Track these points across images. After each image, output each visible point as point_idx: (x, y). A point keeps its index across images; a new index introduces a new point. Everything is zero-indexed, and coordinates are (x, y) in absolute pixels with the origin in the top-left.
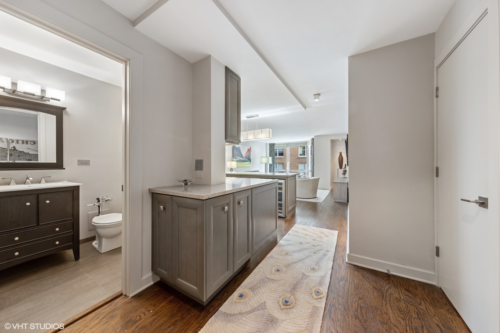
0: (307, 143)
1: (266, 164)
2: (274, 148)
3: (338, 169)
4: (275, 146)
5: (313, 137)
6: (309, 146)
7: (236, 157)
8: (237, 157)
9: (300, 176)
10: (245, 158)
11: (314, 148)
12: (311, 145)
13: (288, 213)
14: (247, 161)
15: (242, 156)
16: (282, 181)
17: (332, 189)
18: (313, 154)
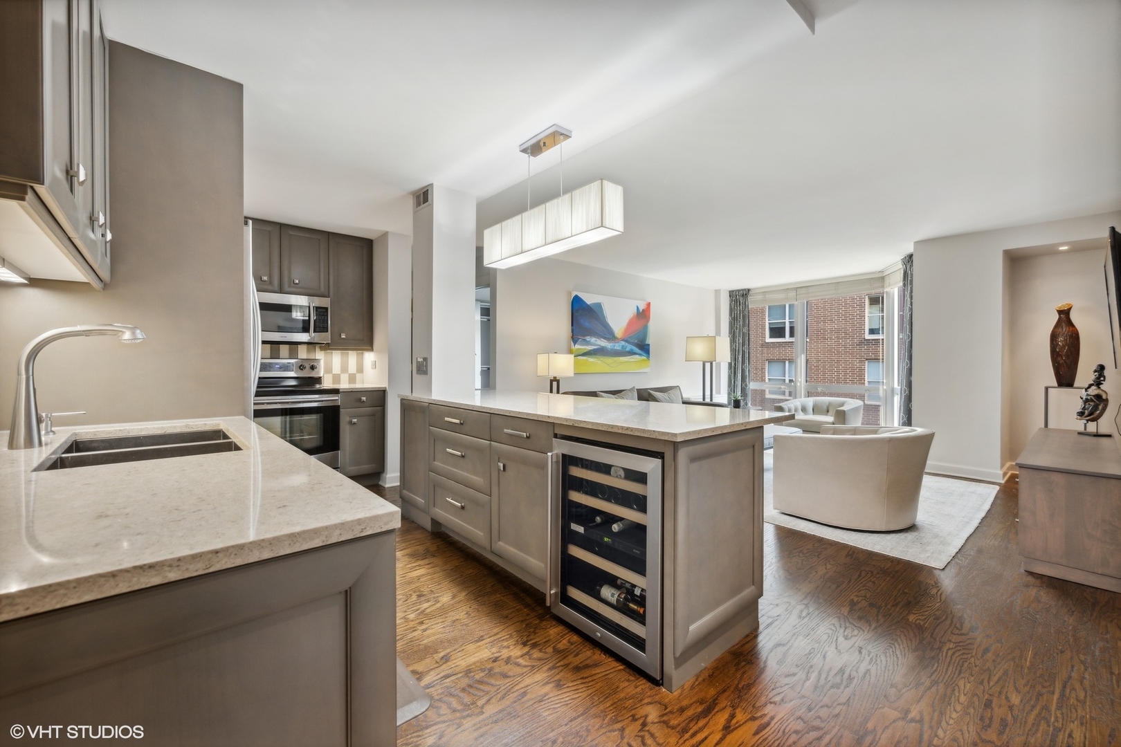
0: (883, 278)
1: (708, 365)
2: (746, 306)
3: (1047, 389)
4: (750, 298)
5: (910, 249)
6: (894, 291)
7: (585, 340)
8: (588, 338)
9: (844, 411)
10: (626, 341)
11: (911, 297)
12: (901, 284)
13: (680, 661)
14: (632, 353)
15: (609, 334)
16: (650, 466)
17: (1013, 477)
18: (908, 324)
